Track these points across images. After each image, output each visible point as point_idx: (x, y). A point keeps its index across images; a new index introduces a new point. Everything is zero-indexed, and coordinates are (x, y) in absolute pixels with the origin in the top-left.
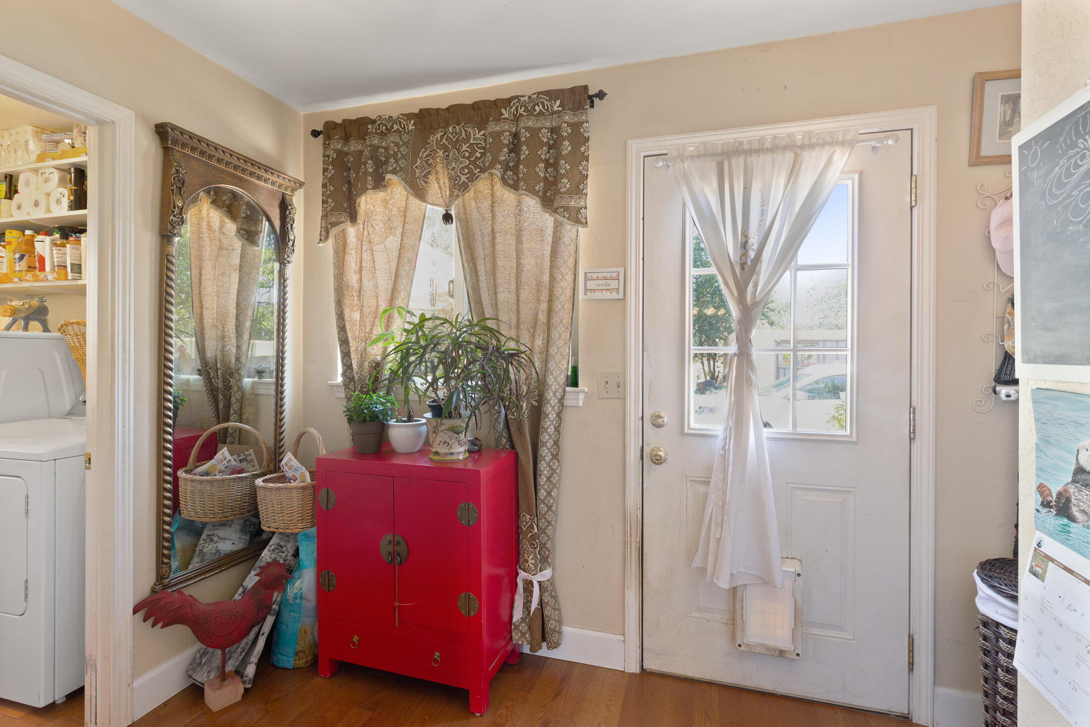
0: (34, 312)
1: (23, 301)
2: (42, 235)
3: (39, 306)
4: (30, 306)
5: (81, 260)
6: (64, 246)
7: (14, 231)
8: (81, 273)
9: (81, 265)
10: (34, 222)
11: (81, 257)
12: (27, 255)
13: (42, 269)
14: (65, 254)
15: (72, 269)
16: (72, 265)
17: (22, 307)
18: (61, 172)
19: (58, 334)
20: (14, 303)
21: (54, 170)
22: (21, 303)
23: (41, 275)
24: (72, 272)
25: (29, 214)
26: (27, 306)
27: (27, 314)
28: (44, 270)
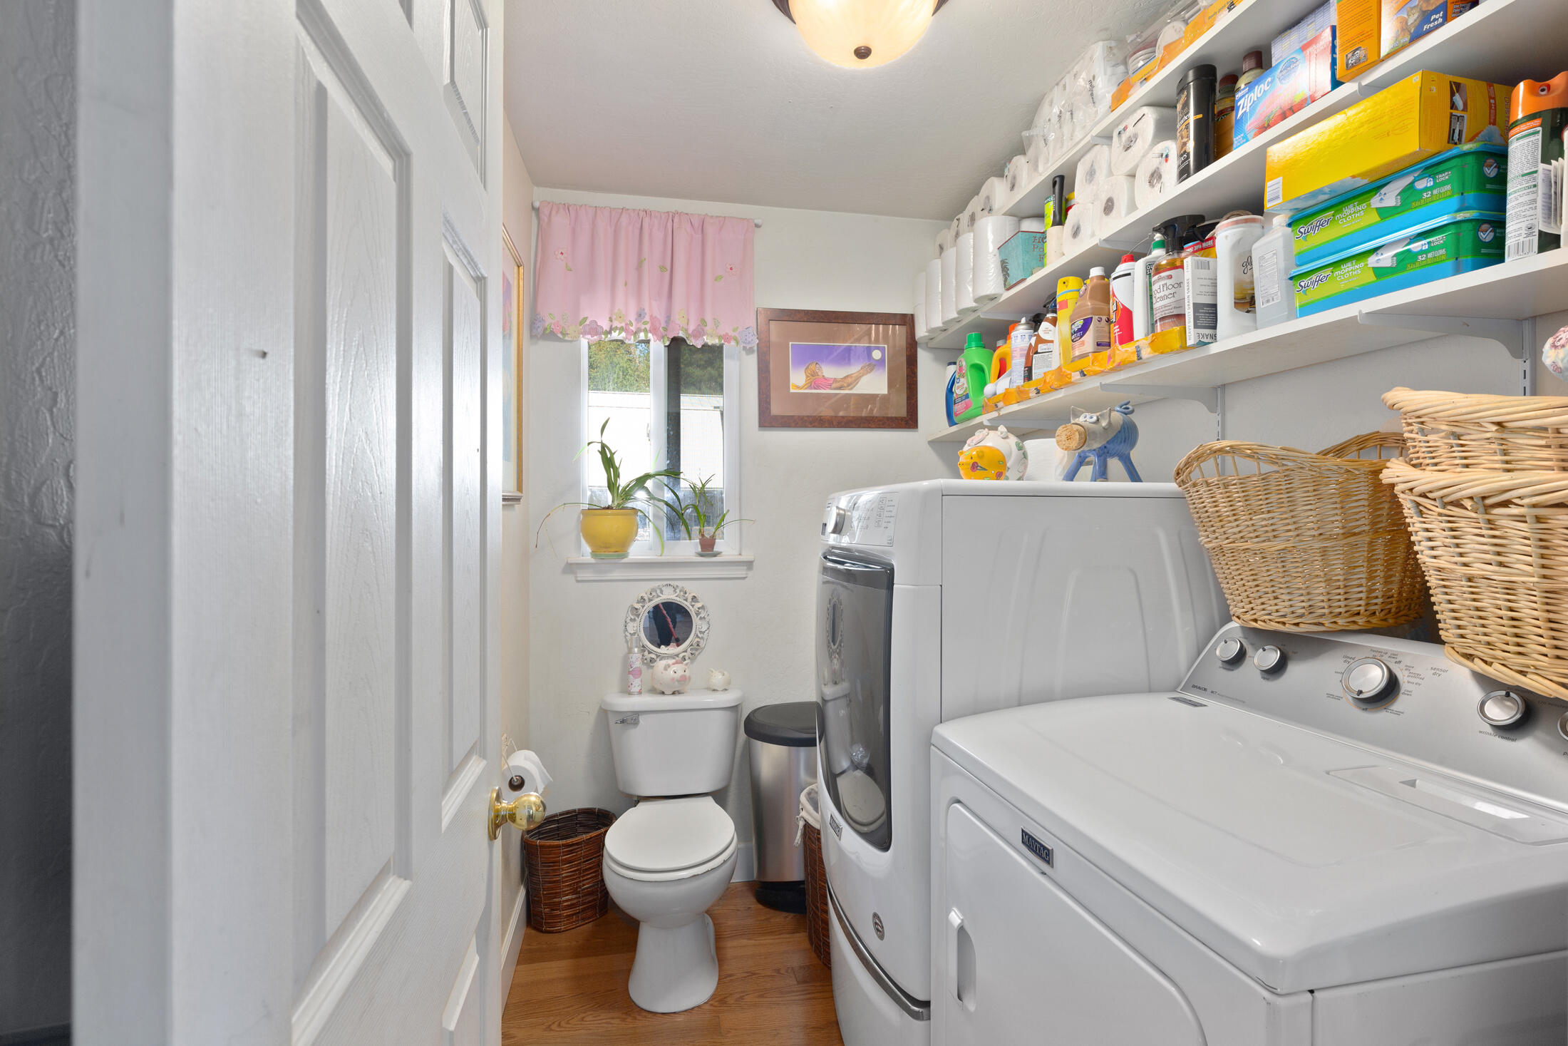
0: (1116, 437)
1: (1098, 414)
2: (1125, 261)
3: (1124, 423)
4: (1110, 423)
5: (1215, 294)
6: (1176, 266)
7: (1071, 278)
8: (1215, 327)
9: (1215, 306)
10: (1108, 246)
11: (1215, 285)
12: (1095, 318)
13: (1127, 336)
14: (1180, 284)
15: (1196, 318)
16: (1197, 307)
17: (1094, 425)
18: (1158, 108)
19: (1172, 486)
20: (1081, 420)
21: (1146, 110)
22: (1095, 419)
23: (1124, 351)
24: (1196, 326)
25: (1093, 235)
26: (1104, 424)
27: (1104, 443)
28: (1131, 339)
